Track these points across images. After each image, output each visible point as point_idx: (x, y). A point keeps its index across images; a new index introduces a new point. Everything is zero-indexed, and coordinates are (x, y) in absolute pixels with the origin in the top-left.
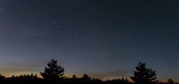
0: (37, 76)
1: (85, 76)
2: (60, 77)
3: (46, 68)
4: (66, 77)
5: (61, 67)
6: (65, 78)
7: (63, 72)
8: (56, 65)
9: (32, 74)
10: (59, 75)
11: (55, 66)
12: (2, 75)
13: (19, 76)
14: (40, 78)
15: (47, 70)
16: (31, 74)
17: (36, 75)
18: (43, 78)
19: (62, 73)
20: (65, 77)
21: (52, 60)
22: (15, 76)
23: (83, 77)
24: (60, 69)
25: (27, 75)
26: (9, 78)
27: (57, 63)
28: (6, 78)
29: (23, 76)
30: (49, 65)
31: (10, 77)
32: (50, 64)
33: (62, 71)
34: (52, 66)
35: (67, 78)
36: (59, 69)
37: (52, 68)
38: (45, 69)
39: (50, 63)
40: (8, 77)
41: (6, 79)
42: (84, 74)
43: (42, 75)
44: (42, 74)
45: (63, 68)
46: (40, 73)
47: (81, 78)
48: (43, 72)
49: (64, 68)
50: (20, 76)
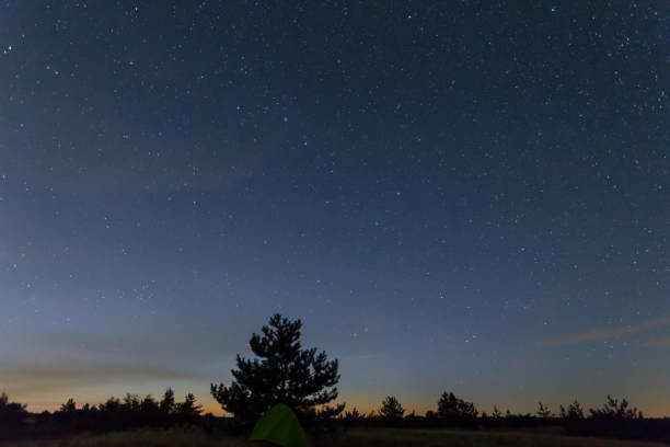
0: (195, 404)
1: (449, 402)
2: (319, 408)
3: (241, 363)
4: (349, 409)
5: (322, 357)
6: (343, 414)
7: (333, 383)
8: (298, 346)
9: (169, 395)
10: (310, 397)
11: (291, 353)
12: (10, 401)
13: (102, 406)
14: (209, 416)
15: (245, 371)
16: (164, 393)
17: (191, 397)
18: (230, 415)
19: (329, 390)
20: (341, 408)
21: (275, 320)
22: (79, 407)
23: (435, 409)
24: (318, 369)
25: (141, 399)
26: (46, 413)
27: (298, 335)
28: (31, 415)
29: (123, 402)
30: (257, 346)
31: (52, 411)
32: (264, 339)
33: (329, 375)
34: (275, 348)
35: (356, 413)
36: (311, 369)
37: (277, 360)
38: (237, 369)
39: (262, 335)
40: (40, 412)
41: (30, 420)
42: (445, 395)
43: (219, 401)
44: (221, 395)
45: (330, 359)
46: (213, 389)
47: (430, 414)
48: (228, 386)
49: (335, 365)
50: (104, 402)
